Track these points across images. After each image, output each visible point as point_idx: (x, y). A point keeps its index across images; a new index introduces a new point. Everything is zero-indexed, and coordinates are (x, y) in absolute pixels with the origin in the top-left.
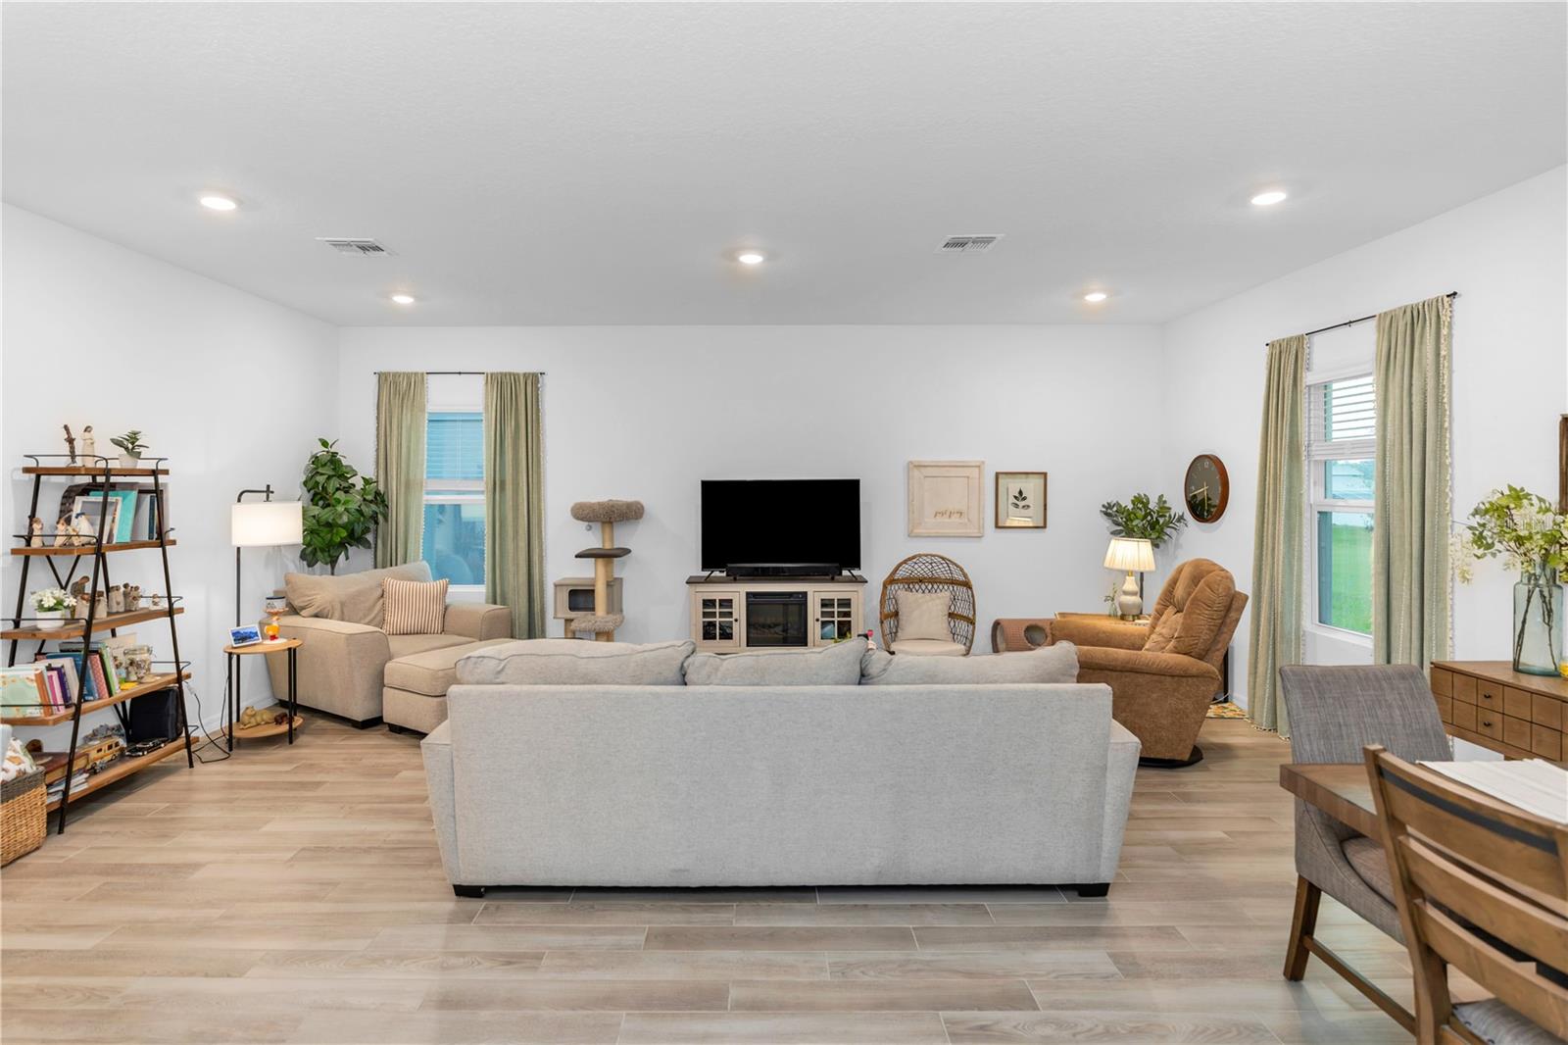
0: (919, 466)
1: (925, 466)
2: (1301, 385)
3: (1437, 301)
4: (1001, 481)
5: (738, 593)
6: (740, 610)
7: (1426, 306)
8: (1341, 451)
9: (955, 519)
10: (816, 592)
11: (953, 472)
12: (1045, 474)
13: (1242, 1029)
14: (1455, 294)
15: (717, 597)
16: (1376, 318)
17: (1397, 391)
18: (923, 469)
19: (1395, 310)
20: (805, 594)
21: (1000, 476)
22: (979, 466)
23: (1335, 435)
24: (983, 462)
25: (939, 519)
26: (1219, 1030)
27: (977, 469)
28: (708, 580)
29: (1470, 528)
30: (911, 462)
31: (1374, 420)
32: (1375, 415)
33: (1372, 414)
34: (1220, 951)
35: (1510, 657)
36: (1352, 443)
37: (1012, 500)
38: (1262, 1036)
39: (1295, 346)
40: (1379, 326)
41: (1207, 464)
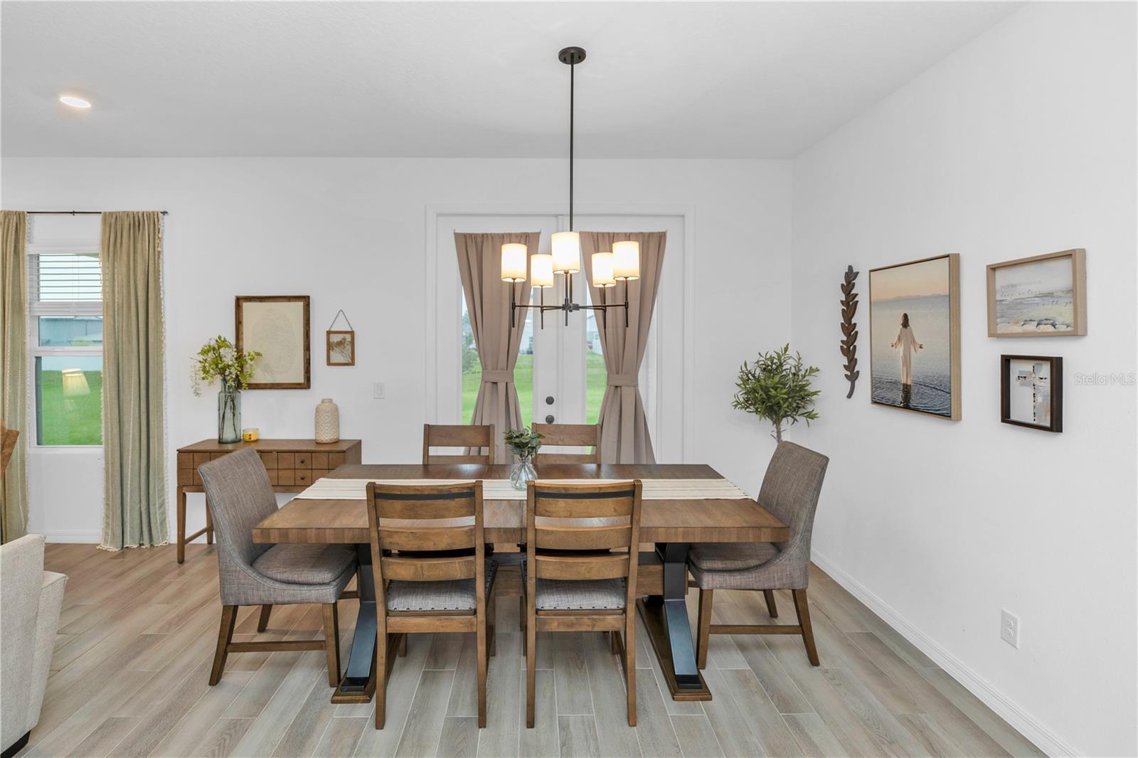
2: (23, 254)
3: (154, 214)
7: (145, 215)
8: (69, 310)
13: (228, 732)
14: (166, 213)
16: (101, 215)
17: (124, 270)
19: (119, 213)
23: (42, 296)
26: (220, 745)
29: (200, 362)
31: (101, 288)
32: (101, 285)
33: (99, 283)
34: (159, 704)
35: (216, 437)
36: (77, 303)
38: (241, 725)
39: (14, 220)
40: (104, 220)
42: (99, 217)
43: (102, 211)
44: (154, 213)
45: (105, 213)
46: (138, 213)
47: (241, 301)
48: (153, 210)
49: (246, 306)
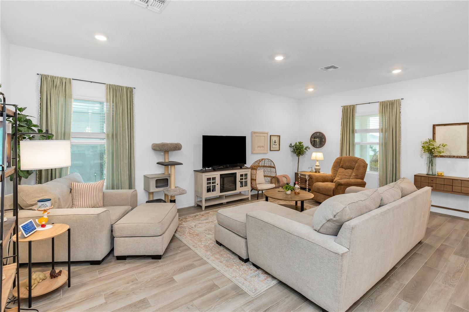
0: (255, 133)
1: (256, 133)
4: (272, 138)
5: (217, 175)
6: (218, 181)
7: (395, 101)
9: (262, 148)
10: (239, 172)
11: (262, 135)
12: (280, 136)
14: (403, 99)
15: (211, 177)
18: (255, 134)
19: (386, 101)
20: (236, 173)
21: (271, 136)
22: (267, 133)
24: (268, 132)
25: (259, 149)
27: (266, 134)
28: (206, 171)
30: (253, 132)
37: (273, 143)
40: (380, 104)
41: (318, 134)
42: (378, 104)
43: (379, 101)
44: (398, 100)
45: (381, 102)
46: (392, 100)
47: (435, 126)
48: (398, 99)
49: (437, 128)
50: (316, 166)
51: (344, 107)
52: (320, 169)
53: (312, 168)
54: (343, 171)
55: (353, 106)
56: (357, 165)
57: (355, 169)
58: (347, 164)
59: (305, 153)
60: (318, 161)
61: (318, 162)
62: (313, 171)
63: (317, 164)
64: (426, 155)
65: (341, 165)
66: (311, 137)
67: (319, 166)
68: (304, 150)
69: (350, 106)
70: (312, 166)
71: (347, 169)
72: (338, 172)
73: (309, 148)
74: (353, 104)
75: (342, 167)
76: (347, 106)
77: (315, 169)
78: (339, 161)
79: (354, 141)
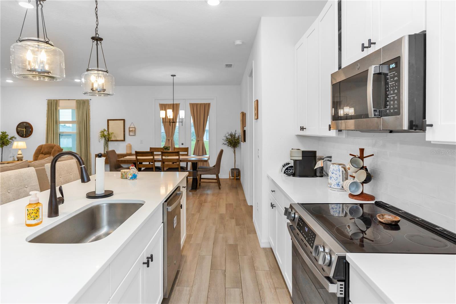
2: (57, 109)
7: (86, 100)
14: (91, 100)
17: (81, 113)
19: (80, 100)
29: (100, 135)
39: (55, 101)
40: (76, 101)
41: (25, 124)
42: (75, 101)
43: (76, 99)
49: (110, 121)
50: (19, 154)
51: (49, 100)
52: (22, 157)
53: (14, 157)
54: (42, 157)
55: (57, 100)
56: (53, 150)
57: (51, 154)
58: (46, 150)
59: (10, 143)
60: (20, 149)
61: (20, 151)
62: (15, 159)
63: (20, 152)
64: (103, 141)
65: (41, 152)
66: (18, 127)
67: (21, 154)
68: (9, 140)
69: (54, 100)
70: (14, 155)
71: (46, 154)
72: (39, 158)
73: (15, 138)
74: (57, 99)
75: (42, 153)
76: (51, 100)
77: (18, 158)
78: (40, 148)
79: (57, 131)
